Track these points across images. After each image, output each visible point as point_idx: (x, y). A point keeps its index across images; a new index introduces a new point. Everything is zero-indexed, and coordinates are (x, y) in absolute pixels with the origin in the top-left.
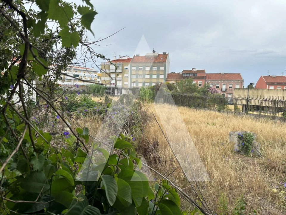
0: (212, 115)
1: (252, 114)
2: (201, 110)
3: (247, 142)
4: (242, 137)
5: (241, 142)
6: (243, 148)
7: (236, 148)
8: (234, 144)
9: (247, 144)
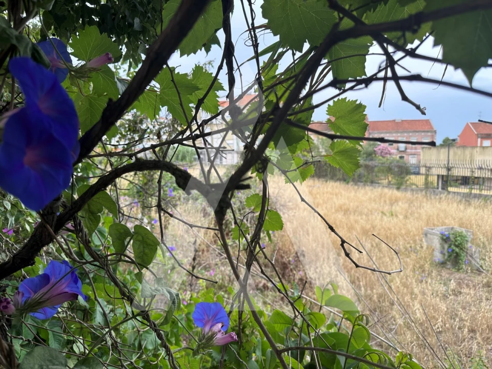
0: (387, 196)
1: (458, 193)
2: (367, 188)
3: (457, 246)
4: (448, 238)
5: (446, 246)
6: (449, 256)
7: (438, 256)
8: (433, 250)
9: (457, 250)
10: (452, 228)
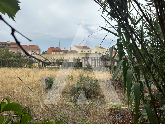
0: (26, 71)
1: (48, 67)
2: (18, 69)
3: (50, 82)
4: (48, 80)
5: (47, 83)
6: (48, 86)
7: (45, 87)
8: (44, 85)
9: (50, 83)
10: (48, 77)
